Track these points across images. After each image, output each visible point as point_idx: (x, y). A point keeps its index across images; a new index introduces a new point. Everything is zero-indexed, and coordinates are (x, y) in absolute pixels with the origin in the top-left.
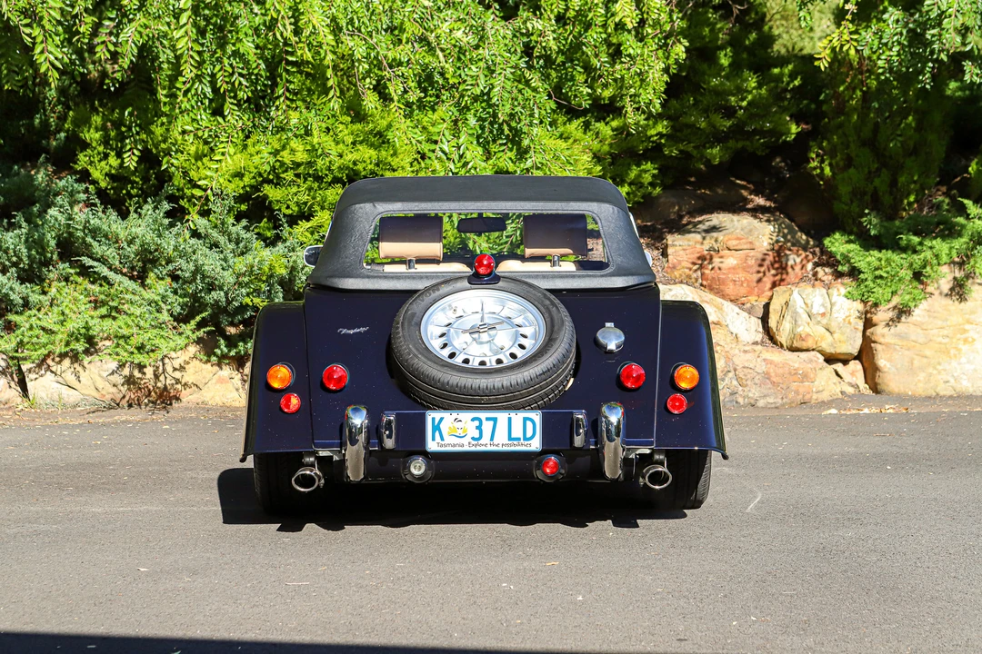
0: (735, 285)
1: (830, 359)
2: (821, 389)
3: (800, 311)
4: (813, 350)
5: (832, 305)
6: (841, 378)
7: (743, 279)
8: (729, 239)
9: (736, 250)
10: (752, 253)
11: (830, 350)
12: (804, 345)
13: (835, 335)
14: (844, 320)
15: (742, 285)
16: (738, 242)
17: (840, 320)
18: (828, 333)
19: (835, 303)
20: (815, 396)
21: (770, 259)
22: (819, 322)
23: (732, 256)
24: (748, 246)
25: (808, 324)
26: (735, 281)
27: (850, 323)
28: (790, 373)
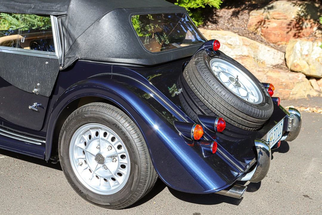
0: (275, 36)
1: (309, 77)
2: (295, 93)
3: (297, 52)
4: (300, 72)
5: (313, 50)
6: (313, 87)
7: (279, 33)
8: (274, 14)
9: (278, 19)
10: (285, 21)
11: (308, 73)
12: (295, 69)
13: (311, 66)
14: (316, 59)
15: (278, 36)
16: (278, 15)
17: (314, 59)
18: (307, 65)
19: (314, 50)
20: (291, 96)
21: (294, 22)
22: (304, 59)
23: (275, 22)
24: (284, 18)
25: (299, 59)
26: (275, 34)
27: (318, 61)
28: (278, 84)
